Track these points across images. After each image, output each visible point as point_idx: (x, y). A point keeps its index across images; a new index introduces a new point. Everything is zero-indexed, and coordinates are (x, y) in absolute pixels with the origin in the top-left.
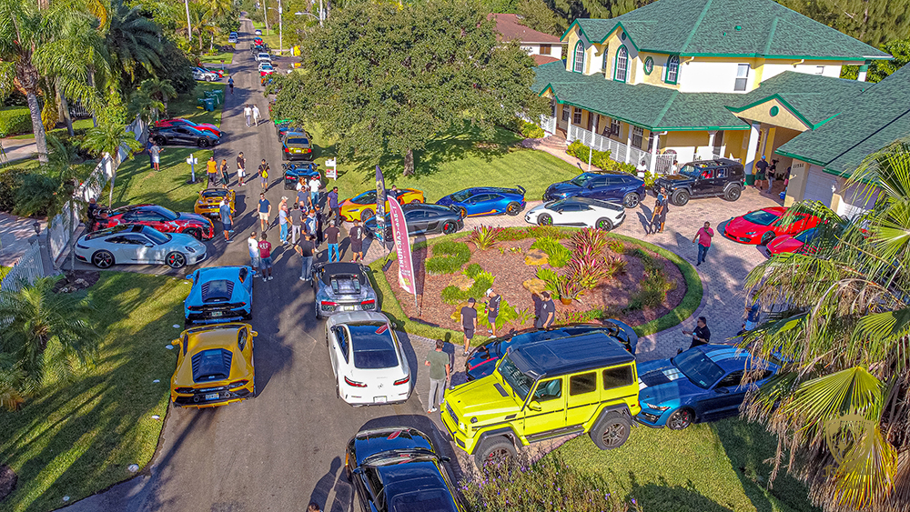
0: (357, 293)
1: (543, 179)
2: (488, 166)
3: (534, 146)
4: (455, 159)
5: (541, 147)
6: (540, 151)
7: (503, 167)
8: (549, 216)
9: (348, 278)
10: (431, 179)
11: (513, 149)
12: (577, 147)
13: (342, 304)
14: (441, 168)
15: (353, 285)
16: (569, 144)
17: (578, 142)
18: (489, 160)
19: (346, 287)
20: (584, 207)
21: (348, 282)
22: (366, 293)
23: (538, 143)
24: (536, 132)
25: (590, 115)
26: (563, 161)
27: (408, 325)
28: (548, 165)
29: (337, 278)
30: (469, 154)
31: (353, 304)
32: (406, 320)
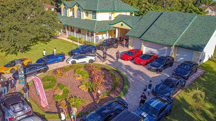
0: (23, 110)
1: (66, 48)
2: (47, 46)
3: (57, 37)
4: (35, 45)
5: (59, 38)
6: (60, 39)
7: (52, 45)
8: (75, 61)
9: (17, 103)
10: (29, 52)
11: (52, 39)
12: (71, 37)
13: (18, 117)
14: (32, 48)
15: (20, 106)
16: (68, 36)
17: (70, 36)
18: (46, 44)
19: (17, 108)
20: (84, 57)
21: (18, 105)
22: (27, 109)
23: (58, 36)
24: (57, 33)
25: (71, 27)
26: (68, 42)
27: (47, 116)
28: (65, 43)
29: (12, 105)
30: (39, 42)
31: (23, 115)
32: (45, 114)
